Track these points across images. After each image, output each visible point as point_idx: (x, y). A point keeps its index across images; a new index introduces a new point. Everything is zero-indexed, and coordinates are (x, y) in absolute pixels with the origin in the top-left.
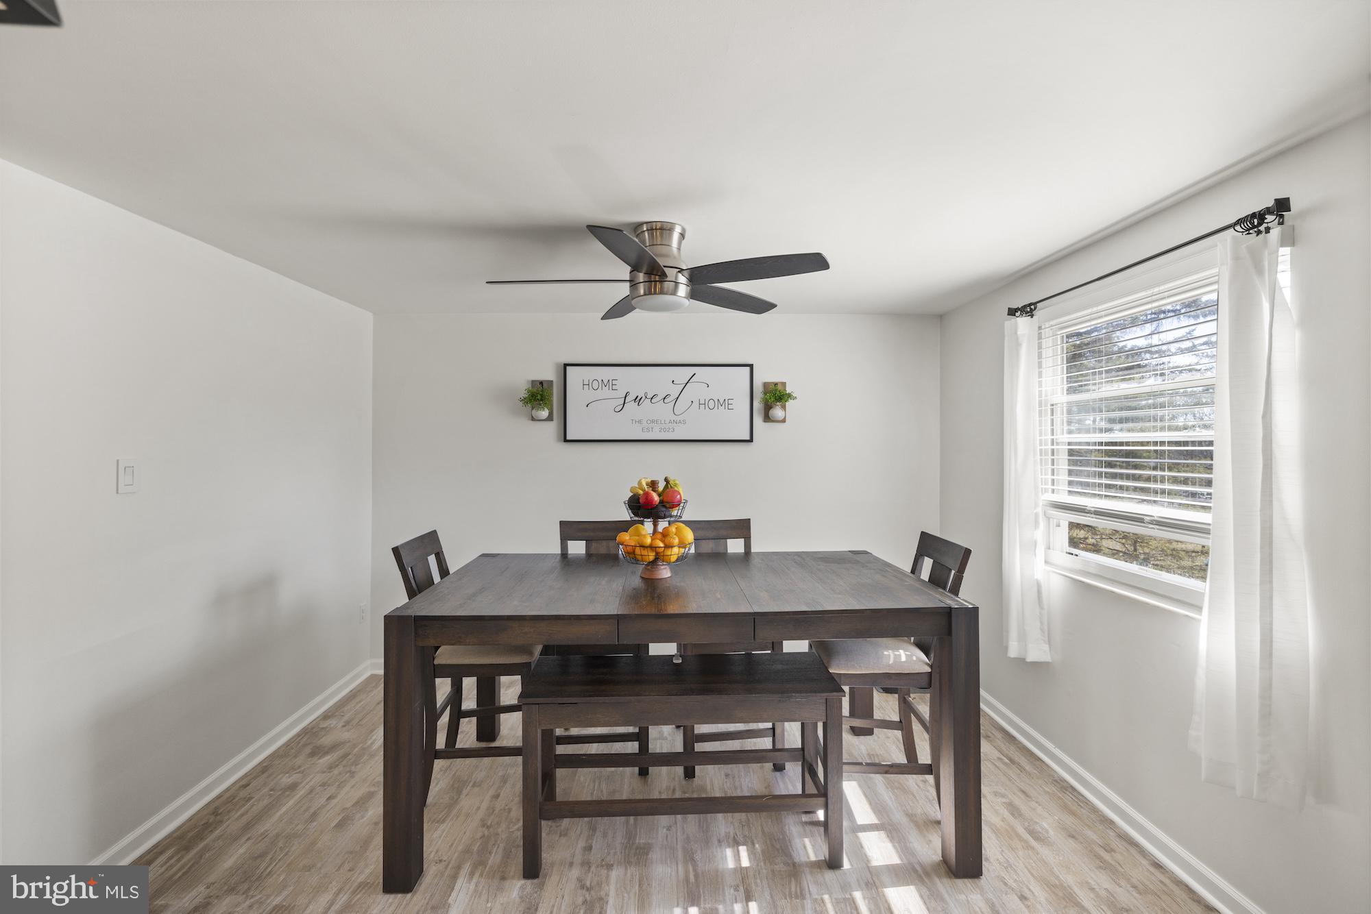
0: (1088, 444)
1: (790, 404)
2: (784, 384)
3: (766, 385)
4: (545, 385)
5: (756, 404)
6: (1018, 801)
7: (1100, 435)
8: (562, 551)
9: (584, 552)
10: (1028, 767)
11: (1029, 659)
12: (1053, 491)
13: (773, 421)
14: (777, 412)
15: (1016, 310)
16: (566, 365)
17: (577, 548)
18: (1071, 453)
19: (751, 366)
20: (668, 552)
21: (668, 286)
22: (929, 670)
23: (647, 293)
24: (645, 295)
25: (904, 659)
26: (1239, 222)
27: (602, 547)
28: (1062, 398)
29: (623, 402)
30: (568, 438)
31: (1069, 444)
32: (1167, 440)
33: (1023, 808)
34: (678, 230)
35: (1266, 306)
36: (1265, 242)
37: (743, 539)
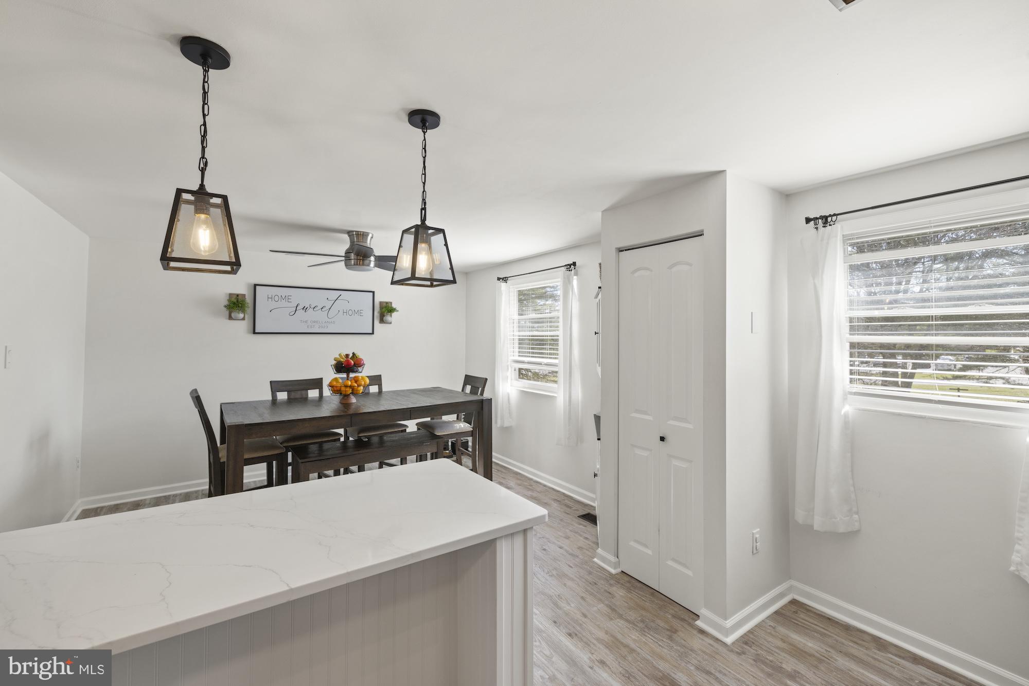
0: (525, 336)
1: (394, 314)
2: (391, 303)
3: (381, 303)
4: (240, 297)
5: (376, 313)
6: (502, 481)
7: (529, 333)
8: (272, 398)
9: (286, 397)
10: (504, 471)
11: (505, 426)
12: (513, 355)
13: (385, 323)
14: (388, 318)
15: (500, 278)
16: (255, 285)
17: (282, 396)
18: (519, 340)
19: (373, 292)
20: (359, 388)
21: (366, 262)
22: (472, 429)
23: (356, 264)
24: (354, 265)
25: (462, 426)
26: (565, 265)
27: (298, 395)
28: (516, 317)
29: (295, 310)
30: (256, 331)
31: (519, 336)
32: (548, 335)
33: (503, 482)
34: (370, 236)
35: (571, 293)
36: (571, 273)
37: (377, 386)
